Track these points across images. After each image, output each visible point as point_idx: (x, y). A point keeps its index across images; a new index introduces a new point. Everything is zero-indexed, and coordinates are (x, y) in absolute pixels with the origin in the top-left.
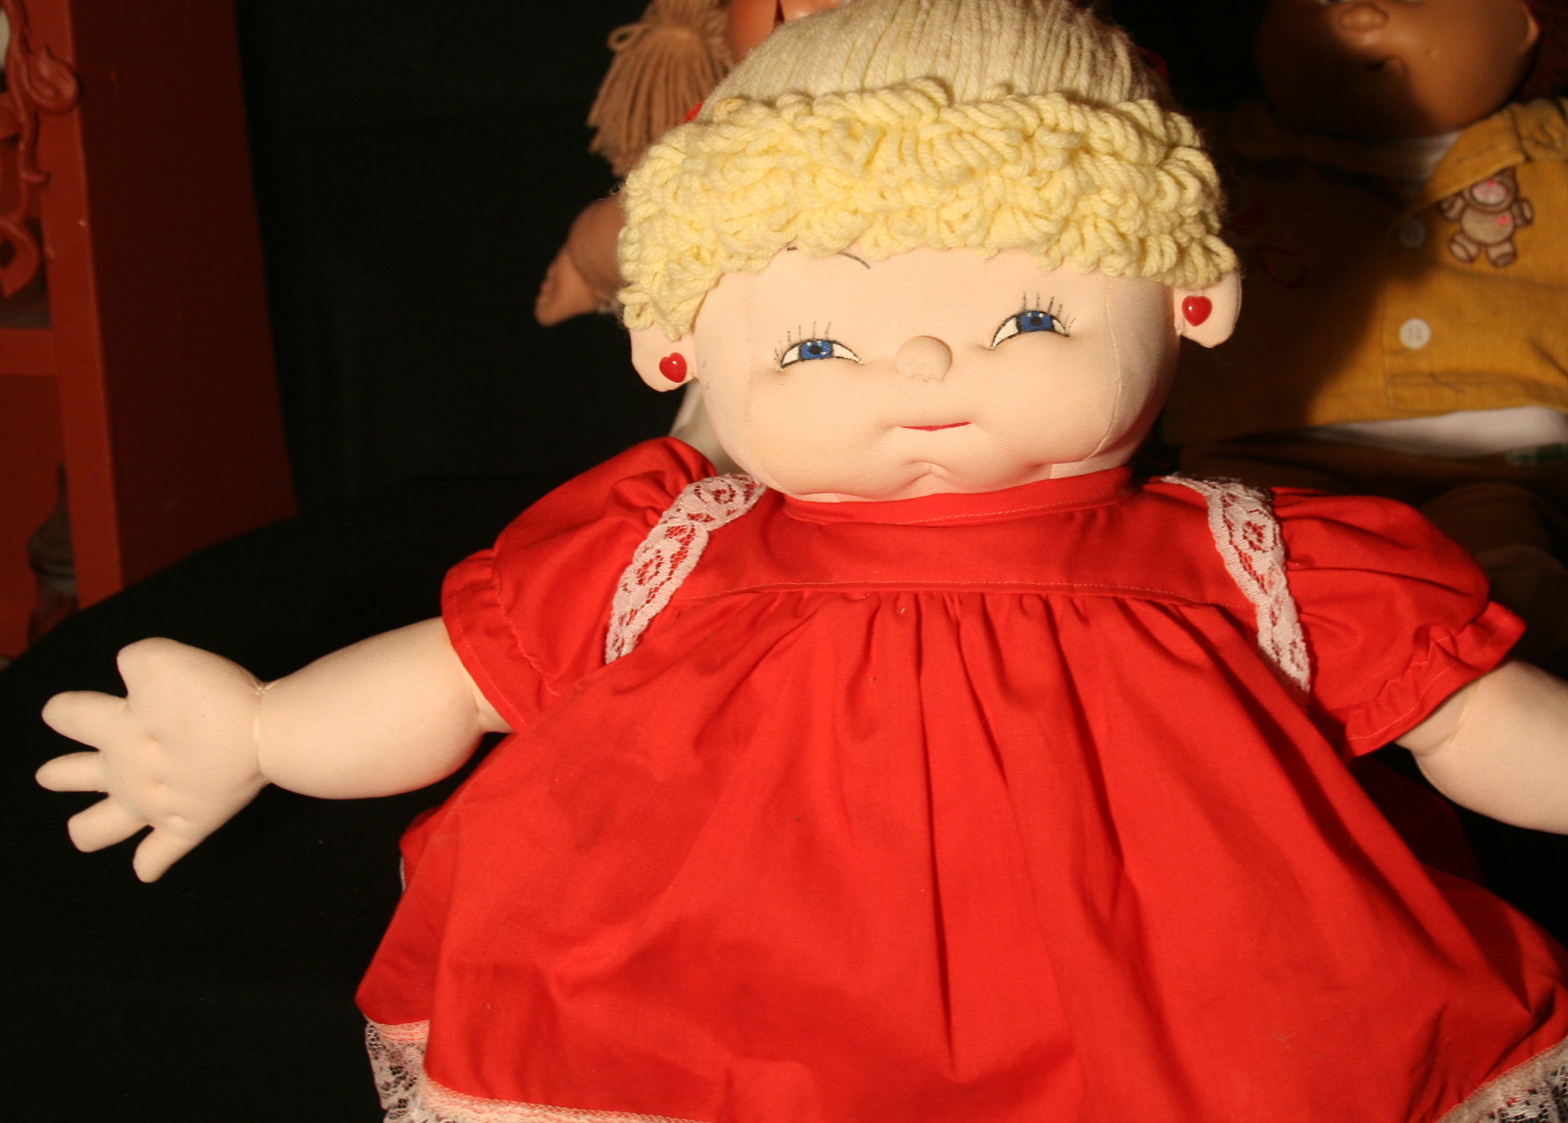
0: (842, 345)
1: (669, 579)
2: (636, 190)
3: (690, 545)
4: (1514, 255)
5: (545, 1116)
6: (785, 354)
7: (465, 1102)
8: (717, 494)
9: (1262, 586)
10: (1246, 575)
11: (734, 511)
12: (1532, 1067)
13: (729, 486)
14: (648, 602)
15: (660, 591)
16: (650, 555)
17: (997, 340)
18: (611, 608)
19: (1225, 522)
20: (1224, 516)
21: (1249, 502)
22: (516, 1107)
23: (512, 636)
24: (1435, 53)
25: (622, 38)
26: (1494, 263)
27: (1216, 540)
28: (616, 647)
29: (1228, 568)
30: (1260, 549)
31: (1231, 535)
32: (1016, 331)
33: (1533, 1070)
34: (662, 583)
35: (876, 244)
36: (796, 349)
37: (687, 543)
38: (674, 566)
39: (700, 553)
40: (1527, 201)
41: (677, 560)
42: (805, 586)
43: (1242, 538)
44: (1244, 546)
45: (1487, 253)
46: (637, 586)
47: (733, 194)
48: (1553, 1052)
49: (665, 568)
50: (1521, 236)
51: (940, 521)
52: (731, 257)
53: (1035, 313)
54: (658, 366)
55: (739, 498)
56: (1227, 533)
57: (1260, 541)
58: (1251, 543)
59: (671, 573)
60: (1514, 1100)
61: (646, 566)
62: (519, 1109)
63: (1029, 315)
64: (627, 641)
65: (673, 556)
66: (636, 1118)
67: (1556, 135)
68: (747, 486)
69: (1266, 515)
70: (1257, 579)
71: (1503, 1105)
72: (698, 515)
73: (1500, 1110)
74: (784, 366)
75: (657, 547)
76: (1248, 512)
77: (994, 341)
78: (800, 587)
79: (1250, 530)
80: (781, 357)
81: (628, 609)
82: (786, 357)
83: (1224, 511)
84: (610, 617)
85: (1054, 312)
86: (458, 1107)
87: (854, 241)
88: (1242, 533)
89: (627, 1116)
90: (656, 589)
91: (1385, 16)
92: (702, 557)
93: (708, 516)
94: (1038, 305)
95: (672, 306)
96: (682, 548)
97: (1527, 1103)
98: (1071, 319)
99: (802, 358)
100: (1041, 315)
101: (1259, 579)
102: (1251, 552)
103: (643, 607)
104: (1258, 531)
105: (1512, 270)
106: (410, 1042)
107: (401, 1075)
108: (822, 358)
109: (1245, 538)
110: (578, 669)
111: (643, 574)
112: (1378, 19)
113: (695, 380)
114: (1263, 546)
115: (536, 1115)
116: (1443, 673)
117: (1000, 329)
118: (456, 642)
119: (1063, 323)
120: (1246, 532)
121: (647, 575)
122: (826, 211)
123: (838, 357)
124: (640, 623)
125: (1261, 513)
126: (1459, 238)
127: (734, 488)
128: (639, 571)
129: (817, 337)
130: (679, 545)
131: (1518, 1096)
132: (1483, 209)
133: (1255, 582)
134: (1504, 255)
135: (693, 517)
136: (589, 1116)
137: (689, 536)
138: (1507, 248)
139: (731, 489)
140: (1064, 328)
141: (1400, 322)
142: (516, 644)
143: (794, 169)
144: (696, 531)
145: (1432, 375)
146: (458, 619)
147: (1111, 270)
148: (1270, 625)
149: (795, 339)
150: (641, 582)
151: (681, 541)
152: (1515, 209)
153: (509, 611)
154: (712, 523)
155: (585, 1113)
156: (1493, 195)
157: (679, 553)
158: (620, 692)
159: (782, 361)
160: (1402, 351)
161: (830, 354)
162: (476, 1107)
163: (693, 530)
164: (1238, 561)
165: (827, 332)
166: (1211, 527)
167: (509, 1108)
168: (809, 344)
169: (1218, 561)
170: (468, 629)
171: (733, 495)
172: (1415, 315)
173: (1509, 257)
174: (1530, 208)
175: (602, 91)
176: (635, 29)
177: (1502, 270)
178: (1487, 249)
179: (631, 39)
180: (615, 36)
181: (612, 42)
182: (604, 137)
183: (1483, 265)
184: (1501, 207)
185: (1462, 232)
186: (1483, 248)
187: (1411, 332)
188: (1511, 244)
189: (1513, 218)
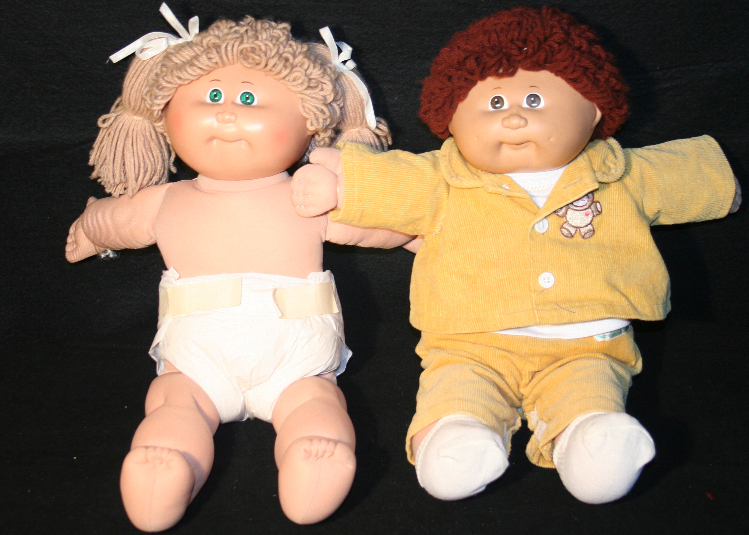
4: (594, 231)
25: (104, 121)
26: (583, 237)
40: (598, 202)
45: (580, 232)
50: (597, 220)
91: (526, 120)
105: (593, 240)
112: (523, 122)
126: (565, 225)
132: (577, 208)
134: (589, 231)
138: (590, 227)
141: (539, 274)
145: (556, 303)
152: (593, 207)
160: (541, 290)
172: (545, 270)
173: (591, 233)
174: (601, 205)
175: (96, 145)
176: (111, 116)
177: (587, 240)
178: (580, 230)
179: (111, 121)
180: (100, 120)
181: (100, 123)
182: (99, 172)
183: (578, 238)
184: (585, 207)
185: (567, 222)
186: (578, 229)
187: (544, 279)
188: (592, 225)
189: (593, 212)
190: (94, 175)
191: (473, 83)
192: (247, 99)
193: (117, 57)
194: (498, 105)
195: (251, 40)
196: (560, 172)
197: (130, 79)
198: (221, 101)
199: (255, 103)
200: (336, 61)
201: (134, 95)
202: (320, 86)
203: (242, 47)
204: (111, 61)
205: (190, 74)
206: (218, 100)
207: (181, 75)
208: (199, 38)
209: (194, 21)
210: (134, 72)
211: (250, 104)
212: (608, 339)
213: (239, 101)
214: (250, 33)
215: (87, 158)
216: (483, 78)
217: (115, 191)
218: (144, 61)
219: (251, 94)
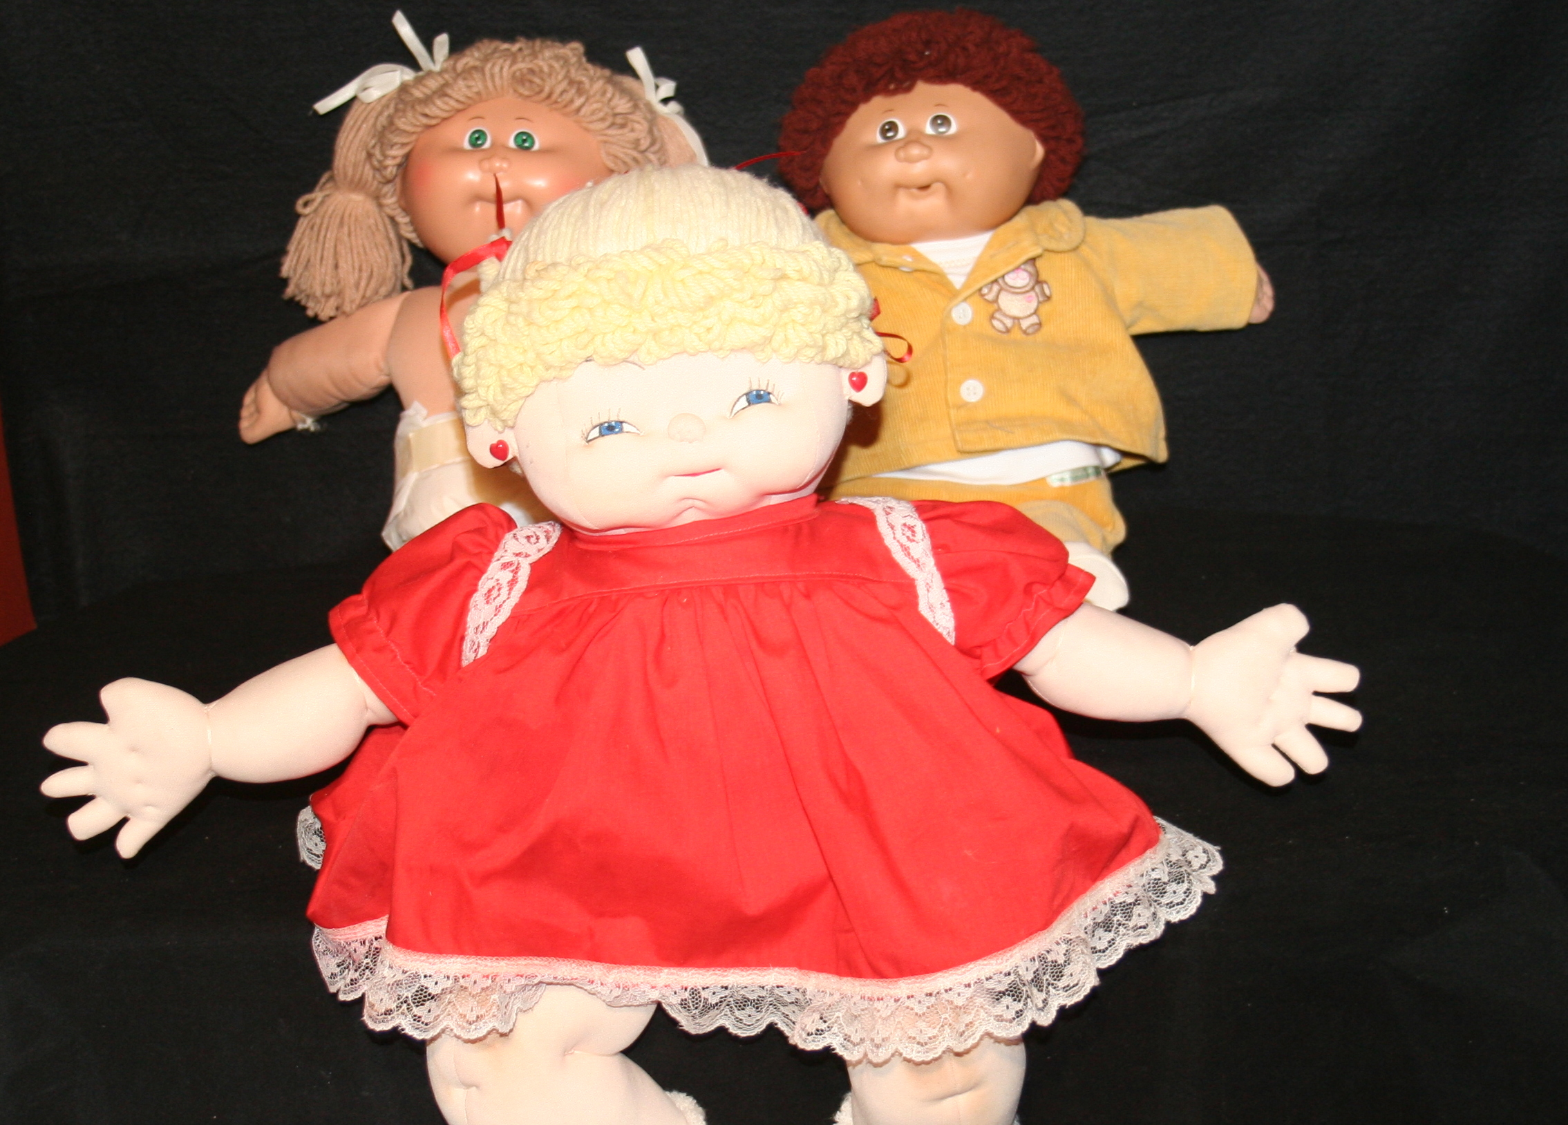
0: (629, 424)
1: (508, 598)
2: (471, 329)
3: (519, 574)
4: (1040, 324)
5: (477, 963)
6: (589, 432)
7: (423, 958)
8: (528, 537)
9: (919, 566)
10: (907, 560)
11: (542, 549)
12: (1127, 871)
13: (534, 532)
14: (495, 615)
15: (503, 606)
16: (490, 584)
17: (734, 412)
18: (465, 623)
19: (889, 525)
20: (888, 521)
21: (902, 510)
22: (457, 958)
23: (392, 651)
24: (969, 176)
25: (306, 204)
26: (1025, 332)
27: (884, 537)
28: (474, 649)
29: (894, 556)
30: (914, 541)
31: (894, 533)
32: (747, 404)
33: (1128, 872)
34: (504, 601)
35: (649, 353)
36: (598, 428)
37: (516, 573)
38: (511, 589)
39: (527, 579)
40: (1046, 282)
41: (512, 584)
42: (611, 592)
43: (901, 534)
44: (904, 540)
45: (1020, 324)
46: (486, 605)
47: (548, 327)
48: (1140, 861)
49: (505, 590)
50: (1046, 308)
51: (701, 539)
52: (547, 370)
53: (758, 391)
54: (489, 451)
55: (543, 540)
56: (891, 532)
57: (914, 536)
58: (908, 537)
59: (509, 594)
60: (1118, 892)
61: (490, 591)
62: (459, 960)
63: (755, 393)
64: (481, 644)
65: (509, 582)
66: (536, 959)
67: (1063, 230)
68: (545, 531)
69: (915, 518)
70: (915, 561)
71: (1111, 896)
72: (520, 553)
73: (1109, 899)
74: (588, 442)
75: (496, 577)
76: (903, 517)
77: (731, 412)
78: (608, 592)
79: (906, 529)
80: (586, 435)
81: (481, 622)
82: (590, 434)
83: (887, 518)
84: (465, 629)
85: (770, 390)
86: (418, 962)
87: (635, 351)
88: (901, 532)
89: (531, 959)
90: (500, 606)
91: (930, 148)
92: (529, 581)
93: (526, 554)
94: (759, 385)
95: (504, 407)
96: (514, 577)
97: (1127, 893)
98: (780, 394)
99: (601, 435)
100: (762, 393)
101: (917, 561)
102: (908, 544)
103: (492, 619)
104: (911, 528)
105: (1039, 337)
106: (355, 939)
107: (345, 965)
108: (617, 433)
109: (904, 534)
110: (442, 669)
111: (489, 596)
112: (925, 152)
113: (515, 459)
114: (915, 539)
115: (471, 963)
116: (1045, 613)
117: (735, 403)
118: (351, 660)
119: (776, 396)
120: (903, 530)
121: (492, 597)
122: (614, 333)
123: (627, 432)
124: (491, 631)
125: (912, 517)
126: (997, 315)
127: (538, 534)
128: (486, 594)
129: (611, 419)
130: (511, 575)
131: (1120, 890)
132: (1013, 290)
133: (913, 563)
134: (1033, 325)
135: (517, 555)
136: (506, 961)
137: (517, 568)
138: (1034, 319)
139: (536, 535)
140: (777, 400)
141: (960, 383)
142: (395, 656)
143: (591, 307)
144: (521, 564)
145: (987, 422)
146: (350, 643)
147: (805, 358)
148: (926, 592)
149: (596, 422)
150: (488, 602)
151: (512, 571)
152: (1037, 289)
153: (388, 633)
154: (530, 558)
155: (503, 959)
156: (1021, 279)
157: (513, 580)
158: (499, 672)
159: (587, 438)
160: (964, 405)
161: (621, 431)
162: (431, 960)
163: (519, 564)
164: (900, 550)
165: (618, 416)
166: (880, 529)
167: (452, 960)
168: (606, 425)
169: (887, 552)
170: (359, 650)
171: (538, 538)
172: (968, 376)
173: (1036, 327)
174: (1049, 288)
175: (292, 247)
176: (317, 195)
177: (1030, 338)
178: (1019, 322)
179: (315, 204)
180: (300, 202)
181: (299, 207)
182: (297, 286)
183: (1017, 335)
184: (1027, 289)
185: (999, 309)
186: (1016, 321)
187: (968, 389)
188: (1038, 316)
189: (1037, 296)
190: (290, 291)
191: (853, 106)
192: (524, 141)
193: (325, 106)
194: (890, 134)
195: (527, 59)
196: (985, 238)
197: (345, 134)
198: (487, 145)
199: (536, 147)
200: (654, 97)
201: (352, 158)
202: (630, 125)
203: (515, 68)
204: (315, 112)
205: (441, 109)
206: (481, 145)
207: (427, 111)
208: (451, 62)
209: (442, 41)
210: (352, 123)
211: (528, 149)
212: (1068, 483)
213: (512, 144)
214: (526, 52)
215: (278, 266)
216: (867, 98)
217: (323, 309)
218: (369, 104)
219: (529, 135)
